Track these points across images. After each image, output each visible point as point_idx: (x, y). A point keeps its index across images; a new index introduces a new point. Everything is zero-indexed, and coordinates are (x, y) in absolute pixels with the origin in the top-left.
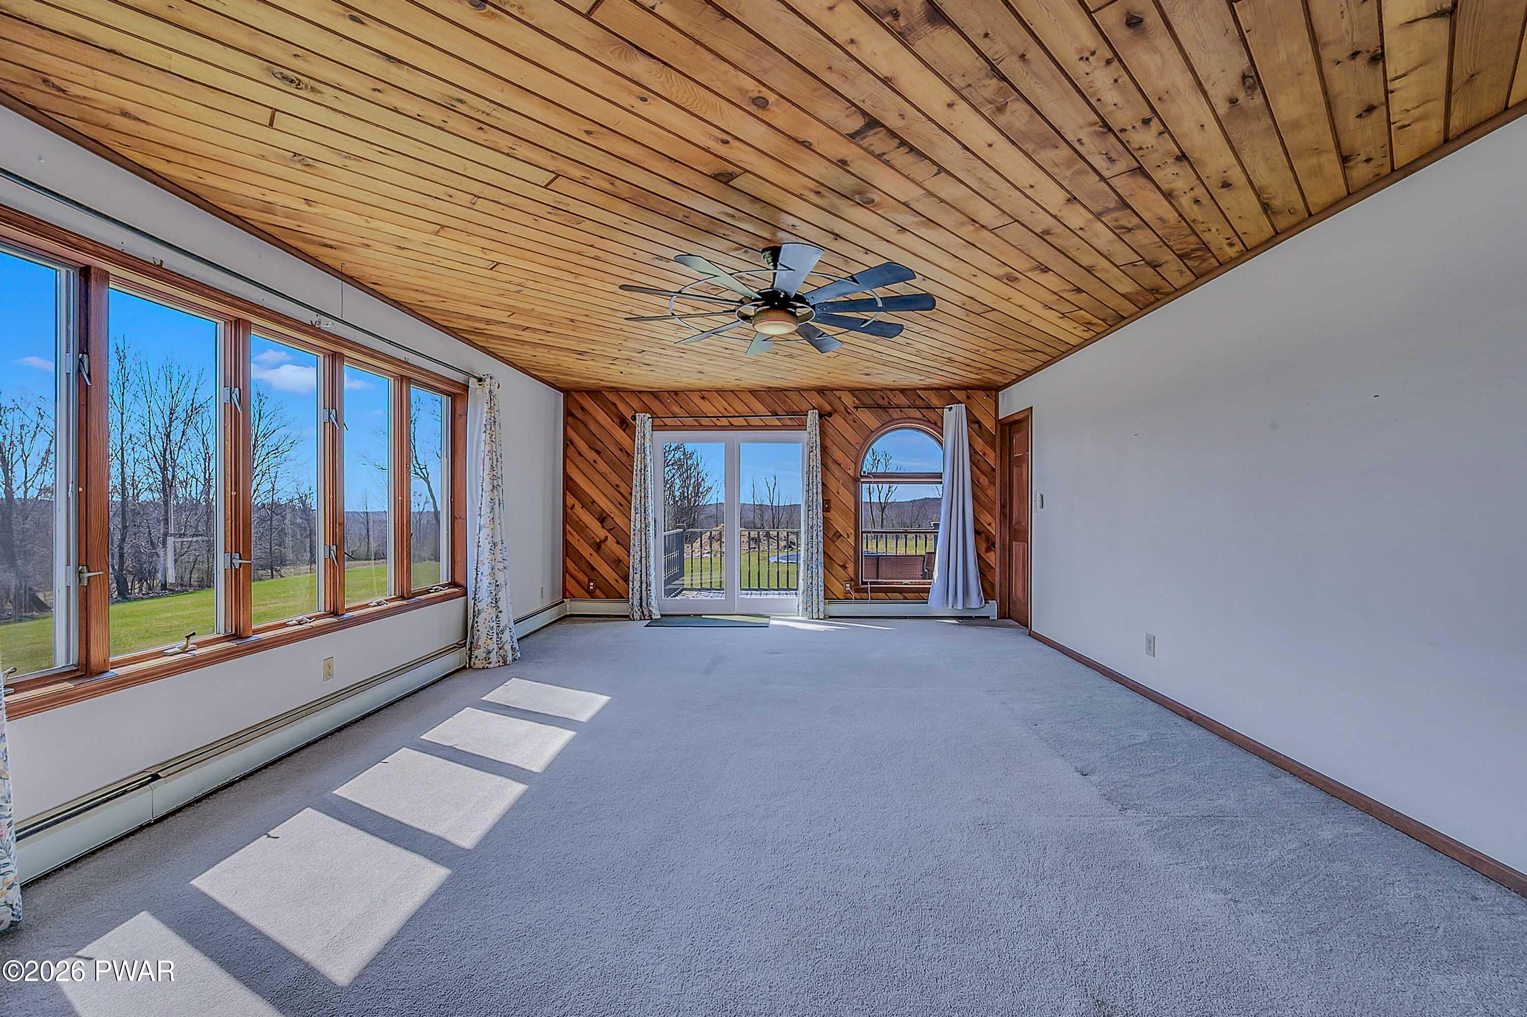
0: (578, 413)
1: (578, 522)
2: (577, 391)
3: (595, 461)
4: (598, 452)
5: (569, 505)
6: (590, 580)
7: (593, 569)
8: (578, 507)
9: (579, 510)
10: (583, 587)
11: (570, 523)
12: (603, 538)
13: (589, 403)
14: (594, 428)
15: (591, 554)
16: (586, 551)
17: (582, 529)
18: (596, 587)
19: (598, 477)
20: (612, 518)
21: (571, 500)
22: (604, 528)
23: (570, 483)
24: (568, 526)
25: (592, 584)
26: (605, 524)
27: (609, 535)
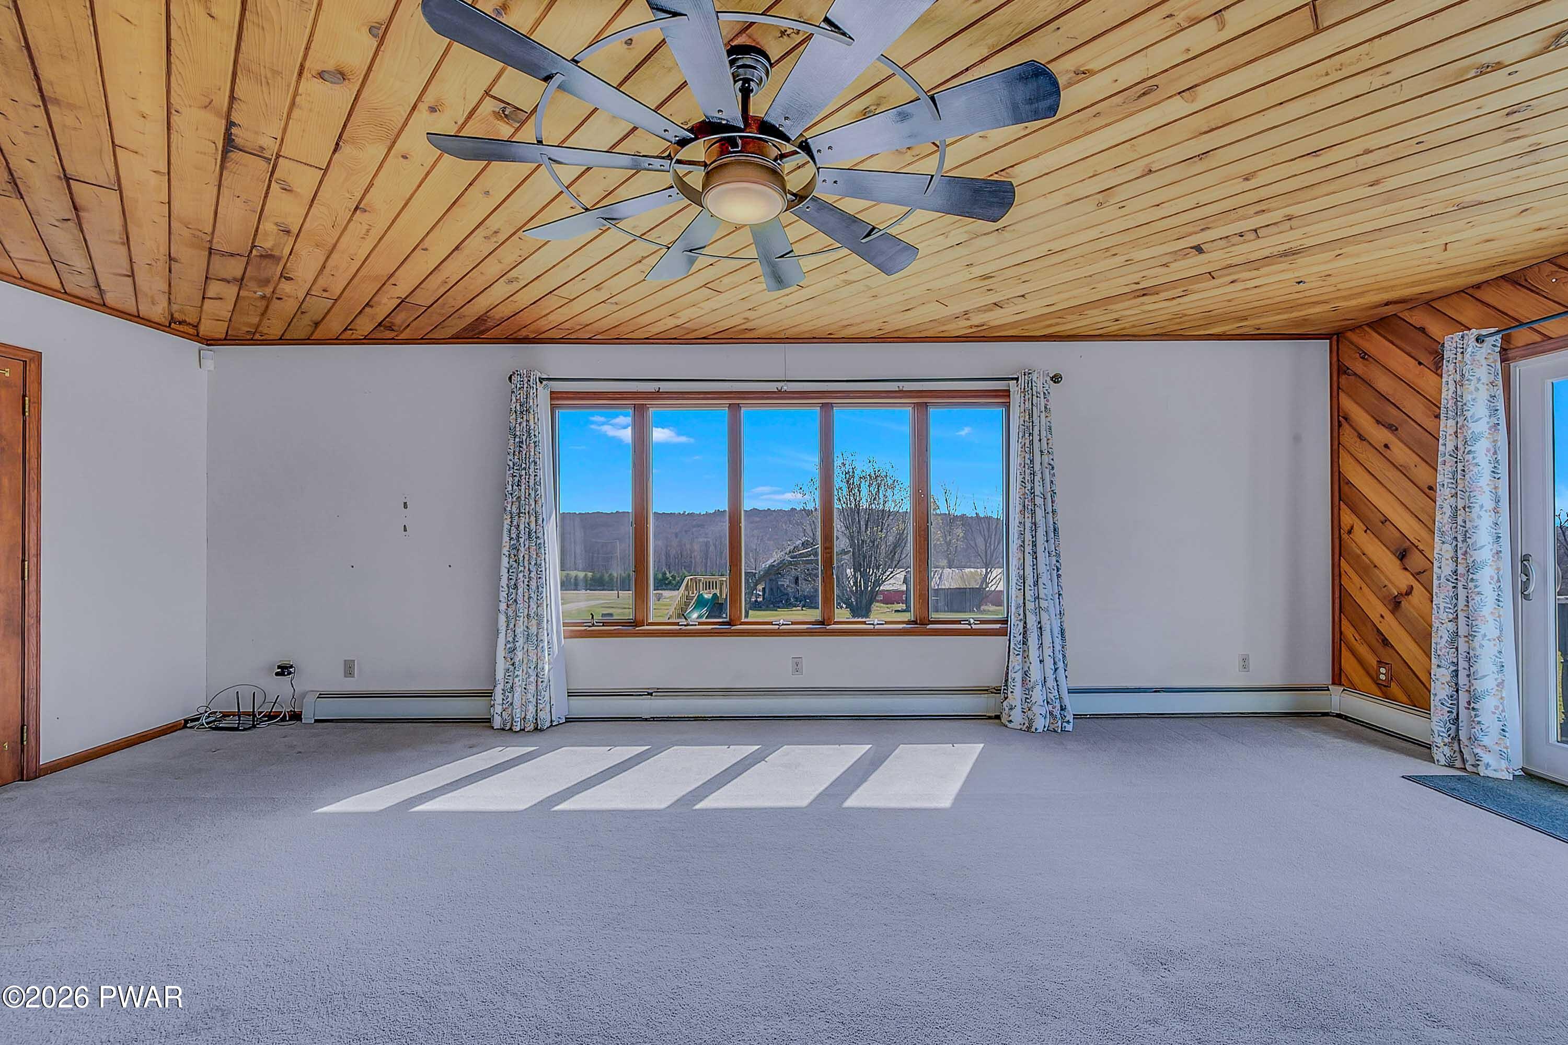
0: (1358, 366)
1: (1359, 556)
2: (1353, 329)
3: (1386, 446)
4: (1392, 428)
5: (1345, 525)
6: (1380, 663)
7: (1385, 642)
8: (1359, 528)
9: (1360, 534)
10: (1368, 673)
11: (1347, 556)
12: (1404, 589)
13: (1376, 344)
14: (1384, 383)
15: (1382, 616)
16: (1375, 608)
17: (1366, 569)
18: (1390, 678)
19: (1392, 475)
20: (1421, 551)
21: (1348, 518)
22: (1406, 569)
23: (1345, 488)
24: (1343, 563)
25: (1383, 670)
26: (1405, 560)
27: (1416, 585)
